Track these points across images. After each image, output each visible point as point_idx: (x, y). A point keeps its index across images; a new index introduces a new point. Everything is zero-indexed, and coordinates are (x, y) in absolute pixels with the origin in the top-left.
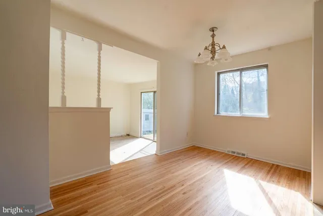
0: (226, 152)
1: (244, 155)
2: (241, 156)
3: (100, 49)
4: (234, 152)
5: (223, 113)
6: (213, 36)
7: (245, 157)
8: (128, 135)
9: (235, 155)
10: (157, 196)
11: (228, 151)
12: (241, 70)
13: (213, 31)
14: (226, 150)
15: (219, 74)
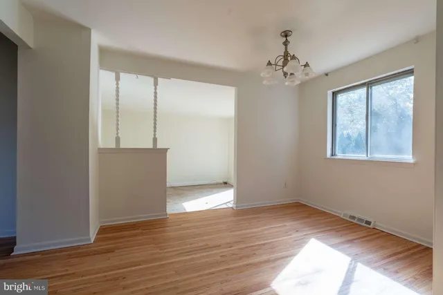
0: (342, 216)
1: (368, 223)
2: (364, 224)
3: (156, 84)
4: (354, 218)
5: (340, 155)
6: (286, 43)
7: (371, 226)
8: (226, 183)
9: (355, 221)
10: (189, 252)
11: (345, 215)
12: (369, 85)
13: (286, 36)
14: (343, 213)
15: (335, 94)
